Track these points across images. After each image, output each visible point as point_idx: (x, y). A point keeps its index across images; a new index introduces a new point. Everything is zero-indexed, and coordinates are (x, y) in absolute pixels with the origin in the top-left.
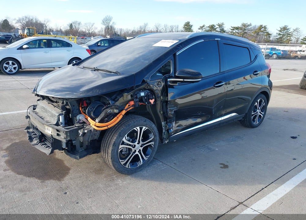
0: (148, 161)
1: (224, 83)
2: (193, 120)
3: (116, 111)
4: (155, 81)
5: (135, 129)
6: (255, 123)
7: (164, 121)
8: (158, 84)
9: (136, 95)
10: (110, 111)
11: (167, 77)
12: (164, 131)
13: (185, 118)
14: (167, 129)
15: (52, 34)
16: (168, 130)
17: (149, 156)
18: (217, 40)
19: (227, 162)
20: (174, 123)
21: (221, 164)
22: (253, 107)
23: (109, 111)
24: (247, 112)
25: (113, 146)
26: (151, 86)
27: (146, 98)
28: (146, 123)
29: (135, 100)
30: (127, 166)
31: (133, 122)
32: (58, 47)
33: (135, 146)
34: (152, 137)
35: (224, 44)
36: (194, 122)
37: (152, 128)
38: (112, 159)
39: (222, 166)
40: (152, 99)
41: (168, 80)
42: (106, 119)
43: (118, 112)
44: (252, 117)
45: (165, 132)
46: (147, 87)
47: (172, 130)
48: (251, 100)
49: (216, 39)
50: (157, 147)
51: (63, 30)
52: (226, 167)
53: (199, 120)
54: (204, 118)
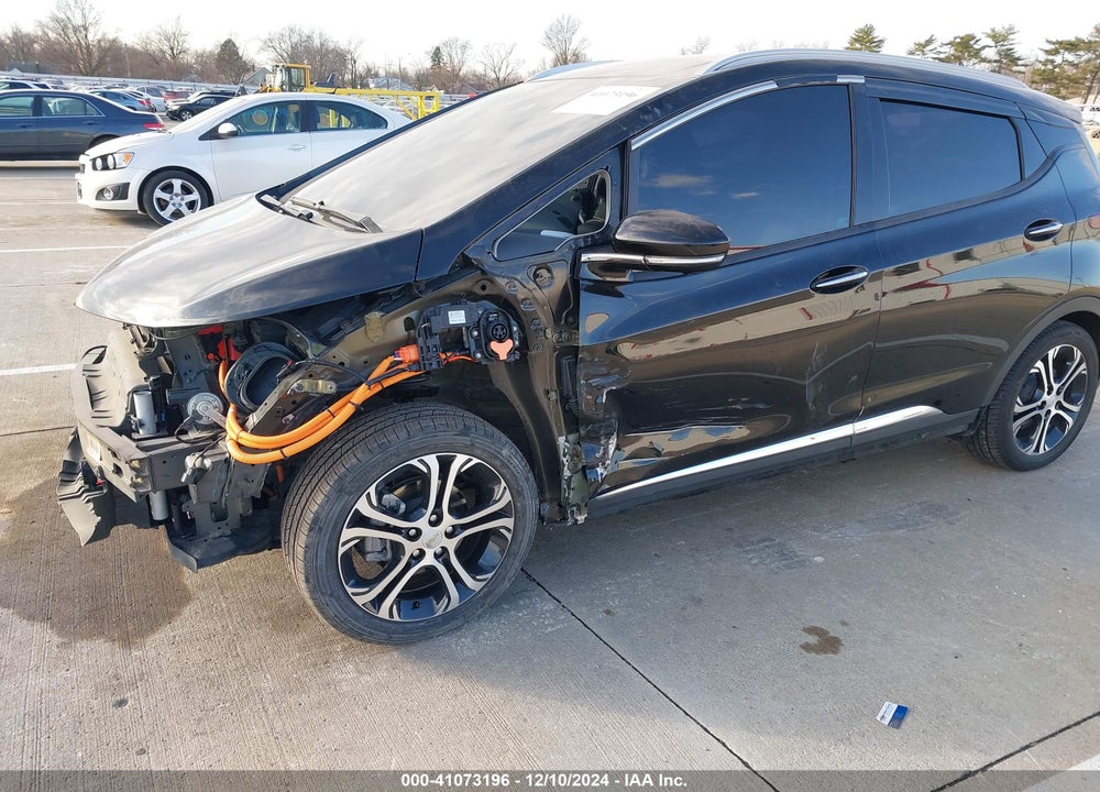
0: (486, 596)
1: (865, 274)
2: (710, 432)
3: (325, 386)
4: (524, 261)
5: (415, 462)
6: (1030, 451)
7: (569, 432)
8: (536, 276)
9: (428, 320)
10: (300, 387)
11: (582, 245)
12: (567, 473)
13: (670, 419)
14: (580, 466)
15: (372, 86)
16: (584, 468)
17: (489, 576)
18: (847, 85)
19: (844, 623)
20: (613, 442)
21: (812, 630)
22: (1021, 382)
23: (295, 385)
24: (985, 403)
25: (311, 530)
26: (502, 282)
27: (476, 333)
28: (466, 440)
29: (420, 340)
30: (383, 613)
31: (403, 434)
32: (345, 129)
33: (419, 532)
34: (503, 497)
35: (882, 100)
36: (713, 439)
37: (498, 463)
38: (307, 581)
39: (813, 640)
40: (501, 341)
41: (584, 258)
42: (291, 417)
43: (333, 390)
44: (1016, 426)
45: (570, 478)
46: (484, 288)
47: (600, 470)
48: (1009, 353)
49: (839, 81)
50: (526, 540)
51: (411, 72)
52: (828, 644)
53: (739, 432)
54: (764, 426)
